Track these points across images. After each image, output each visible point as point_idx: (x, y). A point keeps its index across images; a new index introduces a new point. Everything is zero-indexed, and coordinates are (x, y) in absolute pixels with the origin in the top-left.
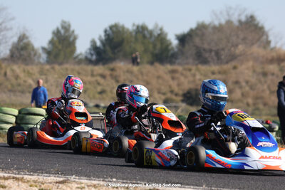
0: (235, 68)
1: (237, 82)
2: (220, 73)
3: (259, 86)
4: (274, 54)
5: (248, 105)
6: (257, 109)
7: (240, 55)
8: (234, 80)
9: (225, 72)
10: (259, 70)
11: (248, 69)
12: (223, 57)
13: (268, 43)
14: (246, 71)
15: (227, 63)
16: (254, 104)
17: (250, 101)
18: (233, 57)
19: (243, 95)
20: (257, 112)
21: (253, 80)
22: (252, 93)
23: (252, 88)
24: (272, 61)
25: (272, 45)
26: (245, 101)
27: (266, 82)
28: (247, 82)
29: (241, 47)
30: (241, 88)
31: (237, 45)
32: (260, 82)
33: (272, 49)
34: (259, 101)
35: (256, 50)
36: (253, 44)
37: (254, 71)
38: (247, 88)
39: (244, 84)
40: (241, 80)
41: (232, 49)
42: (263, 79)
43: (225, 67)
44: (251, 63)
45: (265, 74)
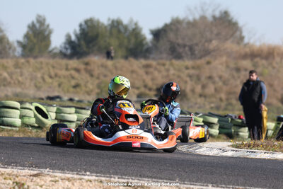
0: (208, 63)
1: (210, 78)
2: (193, 68)
3: (232, 81)
4: (247, 50)
5: (221, 100)
6: (230, 104)
7: (214, 51)
8: (208, 75)
9: (198, 68)
10: (232, 65)
11: (221, 64)
12: (196, 52)
13: (242, 38)
14: (219, 66)
15: (201, 58)
16: (227, 99)
17: (223, 96)
18: (207, 53)
19: (216, 90)
20: (230, 107)
21: (226, 75)
22: (225, 88)
23: (225, 83)
24: (245, 57)
25: (246, 40)
26: (218, 96)
27: (239, 77)
28: (220, 77)
29: (215, 43)
30: (214, 83)
31: (210, 41)
32: (233, 77)
33: (246, 45)
34: (231, 96)
35: (230, 45)
36: (226, 39)
37: (228, 67)
38: (220, 84)
39: (217, 79)
40: (215, 75)
41: (206, 44)
42: (235, 74)
43: (199, 62)
44: (224, 59)
45: (238, 70)
